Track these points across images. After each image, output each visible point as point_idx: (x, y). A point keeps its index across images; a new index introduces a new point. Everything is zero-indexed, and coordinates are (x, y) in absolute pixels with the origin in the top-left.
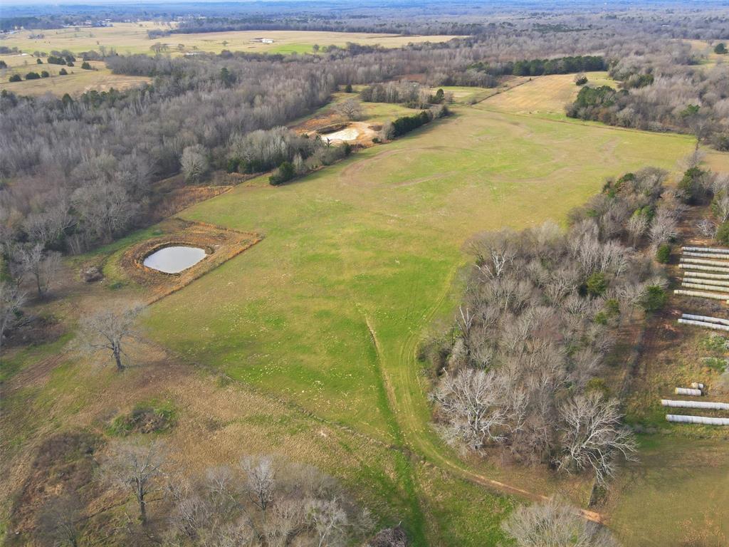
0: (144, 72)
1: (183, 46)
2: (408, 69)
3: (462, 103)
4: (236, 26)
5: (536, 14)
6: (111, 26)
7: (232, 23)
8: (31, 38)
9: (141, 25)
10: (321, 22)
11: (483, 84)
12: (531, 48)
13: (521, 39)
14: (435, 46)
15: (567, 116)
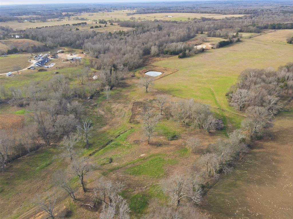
0: (131, 26)
1: (140, 18)
2: (225, 26)
3: (246, 38)
4: (157, 11)
5: (283, 6)
6: (114, 11)
7: (156, 10)
8: (89, 15)
9: (123, 11)
10: (190, 10)
11: (255, 32)
12: (278, 19)
13: (274, 16)
14: (236, 18)
15: (287, 43)
